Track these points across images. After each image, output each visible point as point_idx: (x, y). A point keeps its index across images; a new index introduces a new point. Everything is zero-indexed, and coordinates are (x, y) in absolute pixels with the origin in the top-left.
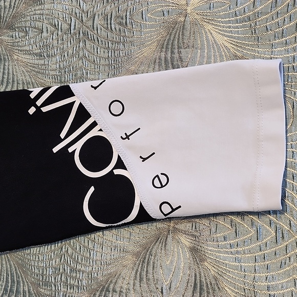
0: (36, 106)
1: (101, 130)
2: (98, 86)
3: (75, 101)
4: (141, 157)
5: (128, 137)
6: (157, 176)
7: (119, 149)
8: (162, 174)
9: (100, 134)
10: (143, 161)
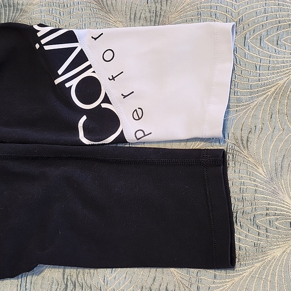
0: (40, 44)
1: (94, 72)
2: (98, 38)
3: (77, 47)
4: (122, 95)
5: (114, 78)
6: (136, 110)
7: (106, 87)
8: (139, 108)
9: (93, 75)
10: (124, 98)
